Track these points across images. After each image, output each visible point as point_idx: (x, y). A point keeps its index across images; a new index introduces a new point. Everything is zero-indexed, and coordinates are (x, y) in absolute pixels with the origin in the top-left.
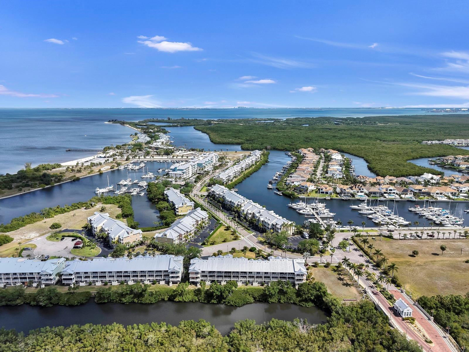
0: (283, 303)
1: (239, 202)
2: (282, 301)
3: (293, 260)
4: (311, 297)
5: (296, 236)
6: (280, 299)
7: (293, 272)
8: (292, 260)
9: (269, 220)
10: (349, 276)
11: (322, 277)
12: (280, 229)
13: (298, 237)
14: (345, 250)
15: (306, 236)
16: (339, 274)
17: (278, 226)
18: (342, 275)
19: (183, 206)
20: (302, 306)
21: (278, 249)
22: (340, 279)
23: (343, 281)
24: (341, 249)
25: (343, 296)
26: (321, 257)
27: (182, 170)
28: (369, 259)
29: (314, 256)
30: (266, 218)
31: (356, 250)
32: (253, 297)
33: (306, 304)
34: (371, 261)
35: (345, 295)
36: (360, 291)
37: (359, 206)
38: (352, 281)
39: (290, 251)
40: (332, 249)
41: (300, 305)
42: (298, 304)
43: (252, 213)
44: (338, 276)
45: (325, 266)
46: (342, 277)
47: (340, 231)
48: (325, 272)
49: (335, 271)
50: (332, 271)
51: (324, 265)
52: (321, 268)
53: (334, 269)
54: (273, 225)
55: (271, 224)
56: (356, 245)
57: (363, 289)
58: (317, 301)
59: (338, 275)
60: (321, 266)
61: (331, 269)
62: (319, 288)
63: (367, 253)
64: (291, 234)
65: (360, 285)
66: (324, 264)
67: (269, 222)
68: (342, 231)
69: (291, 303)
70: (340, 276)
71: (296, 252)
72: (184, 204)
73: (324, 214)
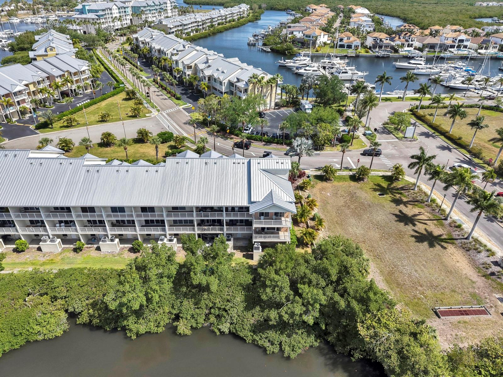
0: (188, 332)
2: (183, 327)
3: (249, 163)
4: (305, 318)
5: (283, 109)
6: (177, 318)
7: (245, 204)
8: (246, 161)
9: (223, 72)
10: (429, 206)
11: (348, 212)
12: (246, 91)
13: (288, 111)
14: (401, 135)
15: (307, 107)
16: (398, 202)
17: (241, 85)
18: (405, 204)
19: (45, 53)
20: (264, 350)
22: (403, 218)
23: (414, 225)
24: (389, 133)
25: (429, 293)
26: (343, 151)
27: (96, 11)
28: (468, 156)
29: (322, 152)
30: (218, 70)
31: (427, 135)
32: (66, 311)
33: (284, 338)
34: (476, 160)
35: (432, 286)
36: (486, 266)
37: (409, 63)
38: (442, 225)
40: (370, 134)
41: (254, 343)
42: (249, 340)
43: (193, 65)
44: (395, 209)
45: (354, 178)
46: (409, 211)
47: (382, 100)
48: (352, 196)
49: (383, 191)
50: (375, 190)
51: (351, 173)
52: (341, 183)
53: (379, 185)
54: (231, 84)
55: (226, 81)
56: (426, 126)
57: (492, 259)
58: (331, 328)
59: (394, 205)
60: (341, 178)
61: (371, 185)
62: (340, 272)
63: (459, 141)
64: (273, 104)
65: (476, 240)
66: (351, 170)
67: (221, 79)
68: (387, 100)
69: (222, 333)
70: (402, 207)
72: (48, 49)
73: (346, 72)
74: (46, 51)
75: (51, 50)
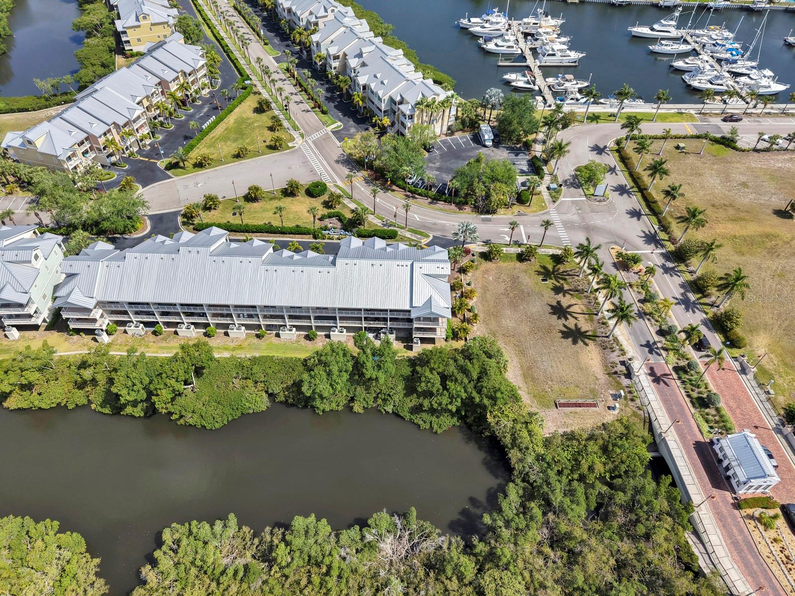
0: (361, 411)
1: (311, 13)
2: (357, 407)
3: (412, 265)
4: (450, 407)
5: (458, 135)
6: (352, 399)
7: (407, 308)
8: (409, 263)
9: (382, 83)
10: (587, 297)
11: (506, 301)
12: (411, 117)
13: (463, 137)
14: (592, 191)
15: (486, 137)
16: (558, 290)
17: (406, 109)
18: (565, 292)
19: (137, 23)
20: (419, 426)
21: (394, 187)
22: (559, 311)
23: (566, 319)
24: (578, 186)
25: (556, 387)
26: (513, 229)
28: (656, 227)
29: (495, 216)
30: (375, 76)
31: (621, 190)
32: (267, 392)
33: (434, 419)
34: (662, 235)
35: (562, 382)
36: (614, 365)
37: (653, 29)
38: (592, 320)
39: (427, 196)
40: (554, 189)
41: (411, 422)
42: (408, 418)
43: (341, 54)
44: (553, 298)
45: (521, 258)
46: (565, 301)
47: (588, 118)
48: (515, 280)
49: (546, 274)
50: (539, 273)
51: (519, 250)
52: (506, 264)
53: (544, 268)
54: (392, 101)
55: (386, 98)
56: (627, 174)
57: (621, 358)
58: (469, 414)
59: (552, 293)
60: (508, 257)
61: (537, 267)
62: (481, 372)
63: (653, 205)
64: (445, 128)
65: (616, 340)
66: (520, 246)
67: (380, 93)
68: (594, 118)
69: (387, 412)
70: (560, 297)
71: (445, 201)
72: (141, 18)
73: (554, 55)
74: (137, 19)
75: (145, 18)
